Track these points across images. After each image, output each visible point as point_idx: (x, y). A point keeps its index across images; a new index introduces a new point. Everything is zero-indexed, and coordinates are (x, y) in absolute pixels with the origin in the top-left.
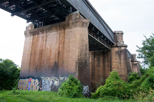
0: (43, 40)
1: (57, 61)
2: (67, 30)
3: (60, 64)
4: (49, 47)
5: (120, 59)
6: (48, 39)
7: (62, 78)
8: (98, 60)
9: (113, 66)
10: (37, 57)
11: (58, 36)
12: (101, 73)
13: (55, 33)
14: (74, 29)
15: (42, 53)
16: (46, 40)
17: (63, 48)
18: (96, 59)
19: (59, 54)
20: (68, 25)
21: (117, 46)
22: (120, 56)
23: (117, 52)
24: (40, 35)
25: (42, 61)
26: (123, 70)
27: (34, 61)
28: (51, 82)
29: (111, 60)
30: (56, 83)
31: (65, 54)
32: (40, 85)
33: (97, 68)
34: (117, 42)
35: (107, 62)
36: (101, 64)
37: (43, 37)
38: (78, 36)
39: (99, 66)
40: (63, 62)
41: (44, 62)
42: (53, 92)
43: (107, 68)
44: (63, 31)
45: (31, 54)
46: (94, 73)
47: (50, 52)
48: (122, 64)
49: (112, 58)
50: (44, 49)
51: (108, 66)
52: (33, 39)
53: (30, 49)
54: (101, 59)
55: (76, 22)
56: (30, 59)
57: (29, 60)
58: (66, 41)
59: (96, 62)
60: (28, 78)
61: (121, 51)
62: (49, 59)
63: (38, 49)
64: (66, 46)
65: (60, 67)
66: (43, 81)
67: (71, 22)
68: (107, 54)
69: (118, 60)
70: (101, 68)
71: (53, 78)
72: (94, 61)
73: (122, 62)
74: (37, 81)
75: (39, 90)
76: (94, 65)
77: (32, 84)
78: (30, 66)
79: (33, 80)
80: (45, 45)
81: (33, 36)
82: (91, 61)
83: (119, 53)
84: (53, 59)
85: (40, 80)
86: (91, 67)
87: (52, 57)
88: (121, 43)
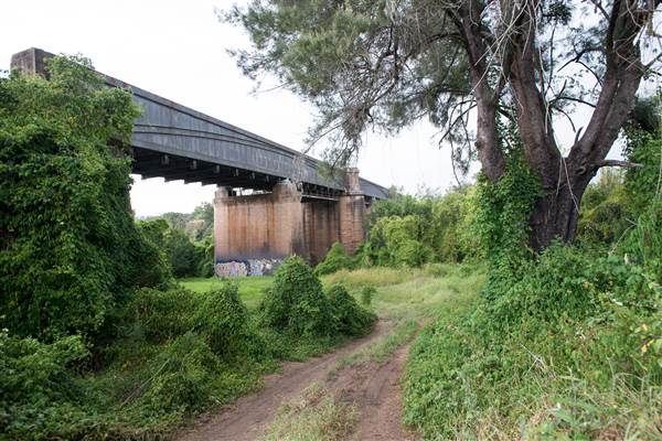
0: (244, 214)
1: (266, 241)
2: (276, 205)
3: (271, 245)
4: (254, 224)
5: (353, 215)
6: (251, 213)
7: (275, 261)
8: (320, 219)
9: (343, 228)
10: (239, 236)
11: (265, 211)
12: (324, 240)
13: (261, 206)
14: (285, 204)
15: (245, 232)
16: (249, 215)
17: (273, 226)
18: (315, 216)
19: (268, 234)
20: (277, 198)
21: (348, 195)
22: (353, 210)
23: (348, 205)
25: (247, 242)
26: (357, 232)
27: (235, 240)
28: (262, 266)
29: (340, 217)
30: (268, 266)
31: (276, 234)
32: (249, 269)
33: (317, 232)
34: (348, 187)
35: (333, 221)
36: (324, 224)
37: (244, 210)
38: (290, 214)
39: (321, 227)
40: (274, 243)
41: (249, 243)
42: (265, 276)
43: (333, 231)
44: (271, 205)
45: (229, 231)
47: (257, 229)
48: (356, 224)
49: (342, 214)
50: (247, 225)
51: (335, 227)
52: (229, 211)
53: (227, 224)
54: (324, 216)
55: (287, 197)
56: (229, 239)
58: (276, 218)
59: (316, 220)
60: (230, 261)
61: (354, 203)
62: (257, 239)
63: (239, 225)
64: (276, 224)
65: (271, 248)
66: (252, 265)
67: (280, 196)
69: (349, 218)
70: (324, 231)
71: (264, 261)
72: (313, 219)
73: (356, 220)
74: (243, 264)
75: (248, 275)
76: (313, 227)
77: (236, 269)
78: (229, 247)
79: (237, 264)
80: (249, 221)
81: (229, 206)
82: (307, 219)
83: (352, 206)
84: (261, 238)
85: (247, 263)
86: (307, 229)
87: (260, 236)
88: (356, 188)
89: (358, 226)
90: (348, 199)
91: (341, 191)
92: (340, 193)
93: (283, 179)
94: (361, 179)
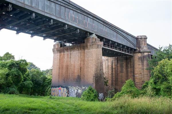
0: (68, 57)
1: (79, 74)
2: (86, 51)
3: (82, 77)
4: (73, 63)
5: (143, 65)
6: (72, 57)
7: (84, 88)
8: (122, 66)
9: (136, 72)
10: (64, 71)
11: (80, 55)
13: (77, 52)
14: (91, 50)
15: (68, 68)
16: (70, 57)
17: (84, 64)
18: (119, 65)
19: (81, 69)
20: (87, 46)
21: (140, 52)
22: (142, 62)
23: (140, 58)
24: (65, 53)
25: (68, 74)
26: (146, 76)
27: (62, 74)
28: (76, 91)
29: (134, 66)
30: (80, 91)
31: (86, 70)
32: (68, 92)
33: (120, 74)
34: (140, 47)
35: (130, 68)
36: (124, 70)
37: (68, 55)
38: (94, 56)
39: (122, 72)
40: (84, 76)
41: (69, 75)
42: (77, 98)
43: (129, 74)
44: (83, 51)
45: (59, 68)
46: (118, 78)
47: (74, 67)
48: (145, 70)
49: (135, 64)
50: (69, 64)
51: (131, 72)
52: (60, 56)
53: (58, 64)
54: (124, 65)
57: (58, 73)
58: (86, 59)
59: (119, 68)
60: (59, 87)
61: (144, 57)
62: (74, 73)
63: (65, 64)
64: (86, 63)
65: (82, 79)
66: (70, 90)
67: (88, 44)
68: (130, 59)
69: (140, 66)
71: (77, 87)
72: (118, 67)
74: (65, 89)
75: (67, 96)
76: (118, 71)
77: (62, 92)
78: (59, 78)
79: (62, 89)
80: (70, 61)
81: (60, 53)
82: (114, 67)
83: (142, 59)
84: (76, 73)
85: (67, 88)
86: (114, 72)
87: (76, 71)
88: (145, 48)
90: (139, 55)
91: (135, 50)
93: (91, 34)
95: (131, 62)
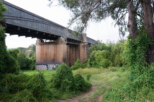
0: (46, 48)
1: (54, 58)
2: (58, 45)
4: (50, 52)
5: (84, 50)
6: (49, 48)
7: (57, 65)
8: (73, 50)
9: (81, 54)
10: (44, 56)
11: (54, 48)
12: (74, 58)
13: (52, 46)
14: (61, 45)
15: (47, 55)
16: (48, 49)
17: (56, 53)
18: (71, 50)
19: (55, 55)
22: (84, 48)
23: (83, 46)
24: (45, 46)
25: (47, 58)
26: (85, 56)
28: (52, 66)
29: (80, 50)
30: (54, 67)
31: (57, 55)
32: (48, 67)
33: (72, 55)
34: (83, 40)
35: (77, 51)
36: (74, 52)
37: (46, 47)
38: (62, 49)
39: (73, 54)
40: (57, 58)
41: (48, 58)
42: (53, 70)
43: (77, 55)
44: (56, 46)
45: (41, 54)
46: (70, 57)
47: (51, 54)
48: (85, 53)
50: (47, 52)
51: (78, 54)
52: (41, 47)
53: (40, 52)
55: (61, 43)
56: (41, 57)
58: (58, 50)
59: (71, 51)
60: (41, 65)
61: (85, 45)
62: (51, 57)
63: (44, 52)
64: (57, 52)
65: (55, 60)
66: (49, 66)
67: (59, 42)
68: (78, 47)
69: (83, 50)
70: (74, 55)
71: (53, 65)
72: (70, 50)
73: (85, 51)
74: (46, 66)
75: (47, 69)
76: (70, 53)
77: (43, 67)
78: (41, 60)
80: (48, 51)
81: (41, 46)
82: (68, 50)
83: (84, 47)
84: (52, 57)
85: (47, 65)
86: (68, 54)
87: (52, 56)
88: (85, 40)
89: (86, 53)
90: (82, 44)
91: (80, 41)
92: (80, 42)
93: (60, 37)
94: (87, 37)
95: (78, 48)
